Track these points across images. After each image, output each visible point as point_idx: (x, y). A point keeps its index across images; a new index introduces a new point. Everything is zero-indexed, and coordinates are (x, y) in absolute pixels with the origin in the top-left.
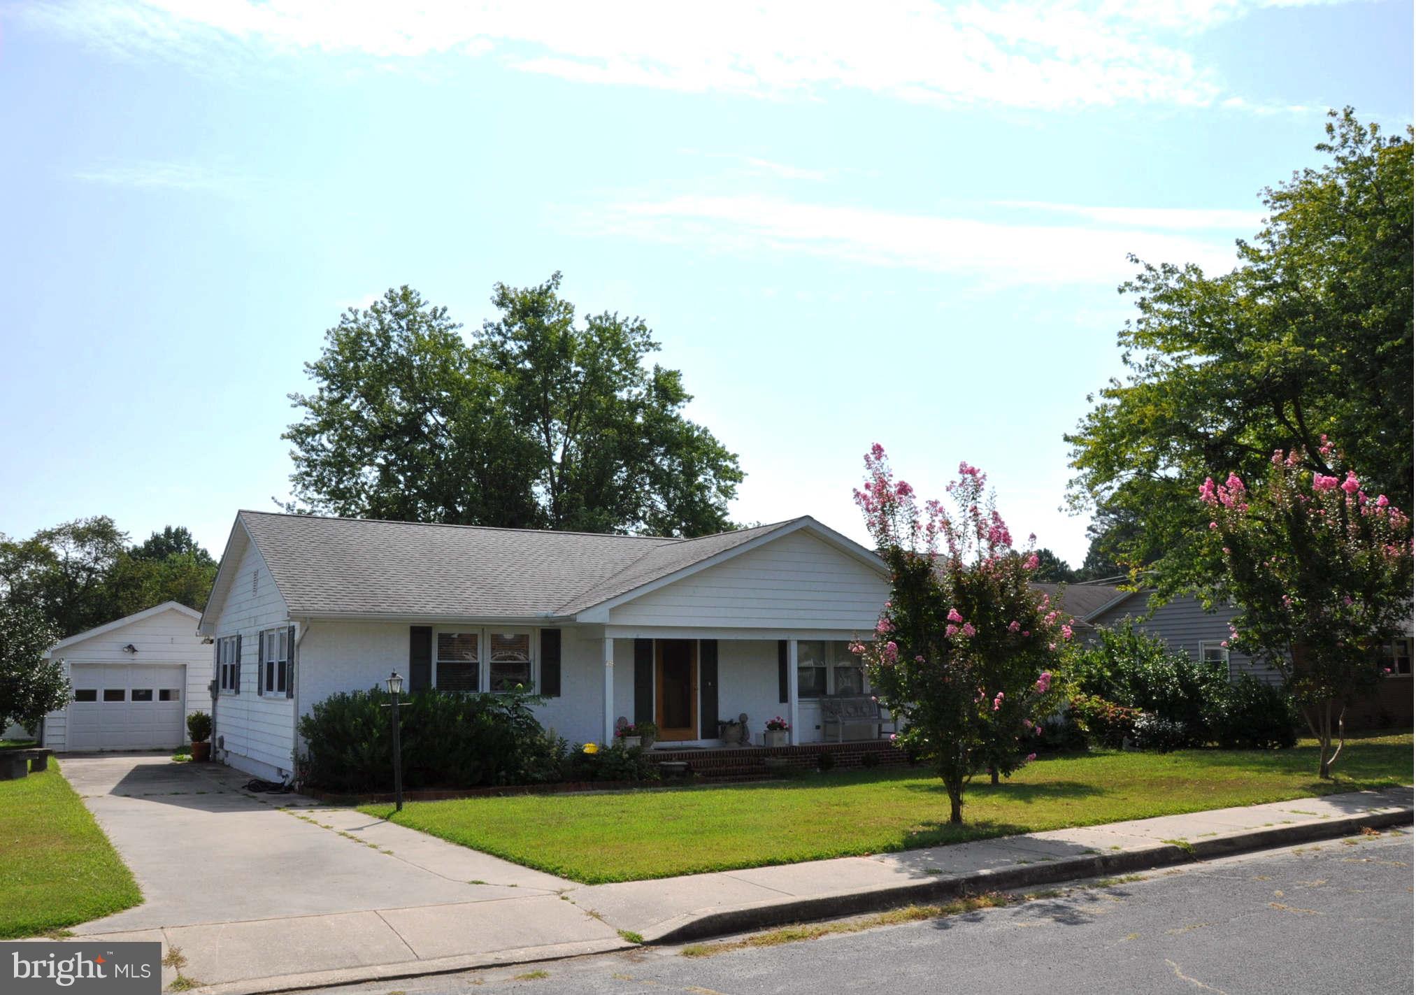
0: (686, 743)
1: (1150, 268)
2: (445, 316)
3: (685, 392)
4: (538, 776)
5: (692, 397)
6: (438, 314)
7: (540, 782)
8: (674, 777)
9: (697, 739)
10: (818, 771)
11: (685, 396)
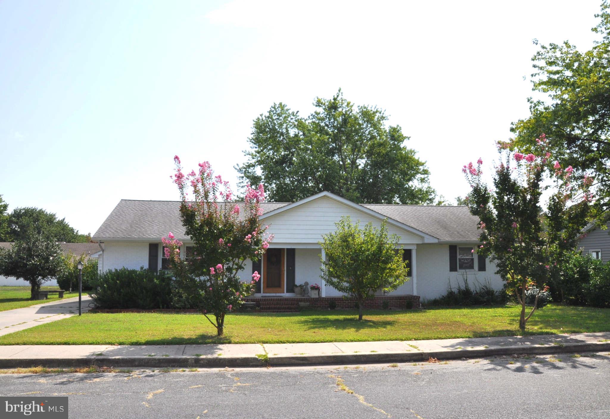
0: (278, 294)
1: (543, 47)
2: (298, 114)
3: (404, 136)
4: (177, 305)
5: (410, 137)
6: (295, 114)
7: (178, 308)
8: (249, 309)
9: (284, 293)
10: (329, 309)
11: (406, 137)
